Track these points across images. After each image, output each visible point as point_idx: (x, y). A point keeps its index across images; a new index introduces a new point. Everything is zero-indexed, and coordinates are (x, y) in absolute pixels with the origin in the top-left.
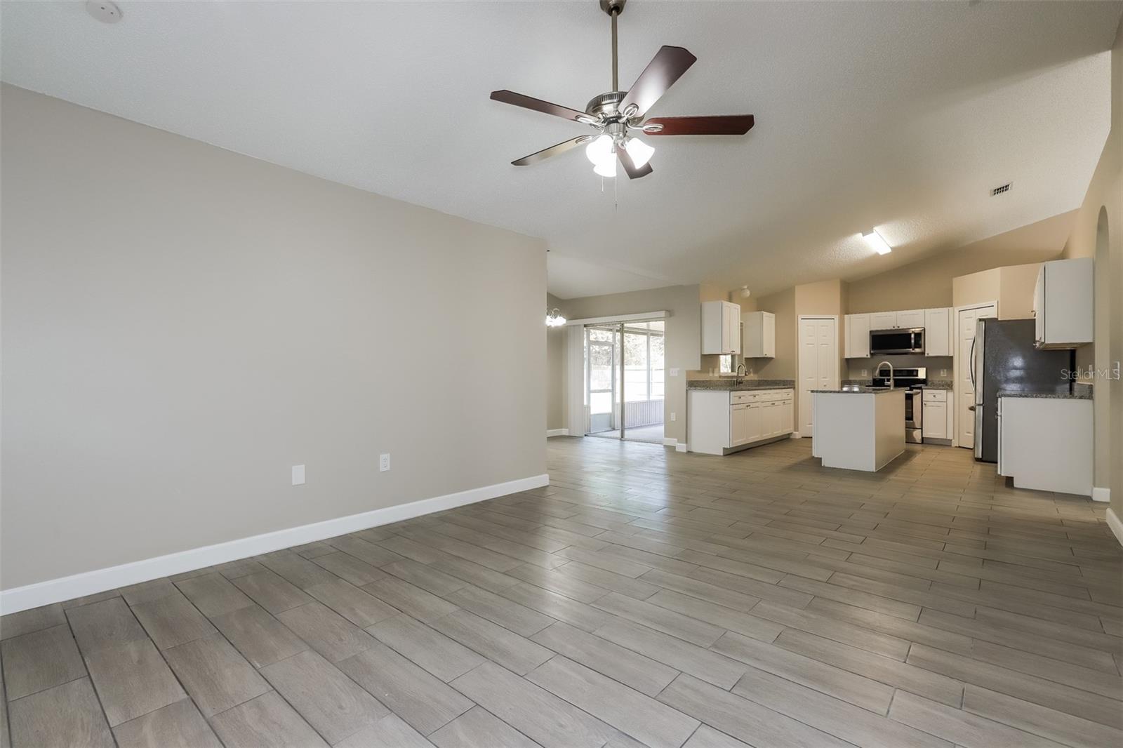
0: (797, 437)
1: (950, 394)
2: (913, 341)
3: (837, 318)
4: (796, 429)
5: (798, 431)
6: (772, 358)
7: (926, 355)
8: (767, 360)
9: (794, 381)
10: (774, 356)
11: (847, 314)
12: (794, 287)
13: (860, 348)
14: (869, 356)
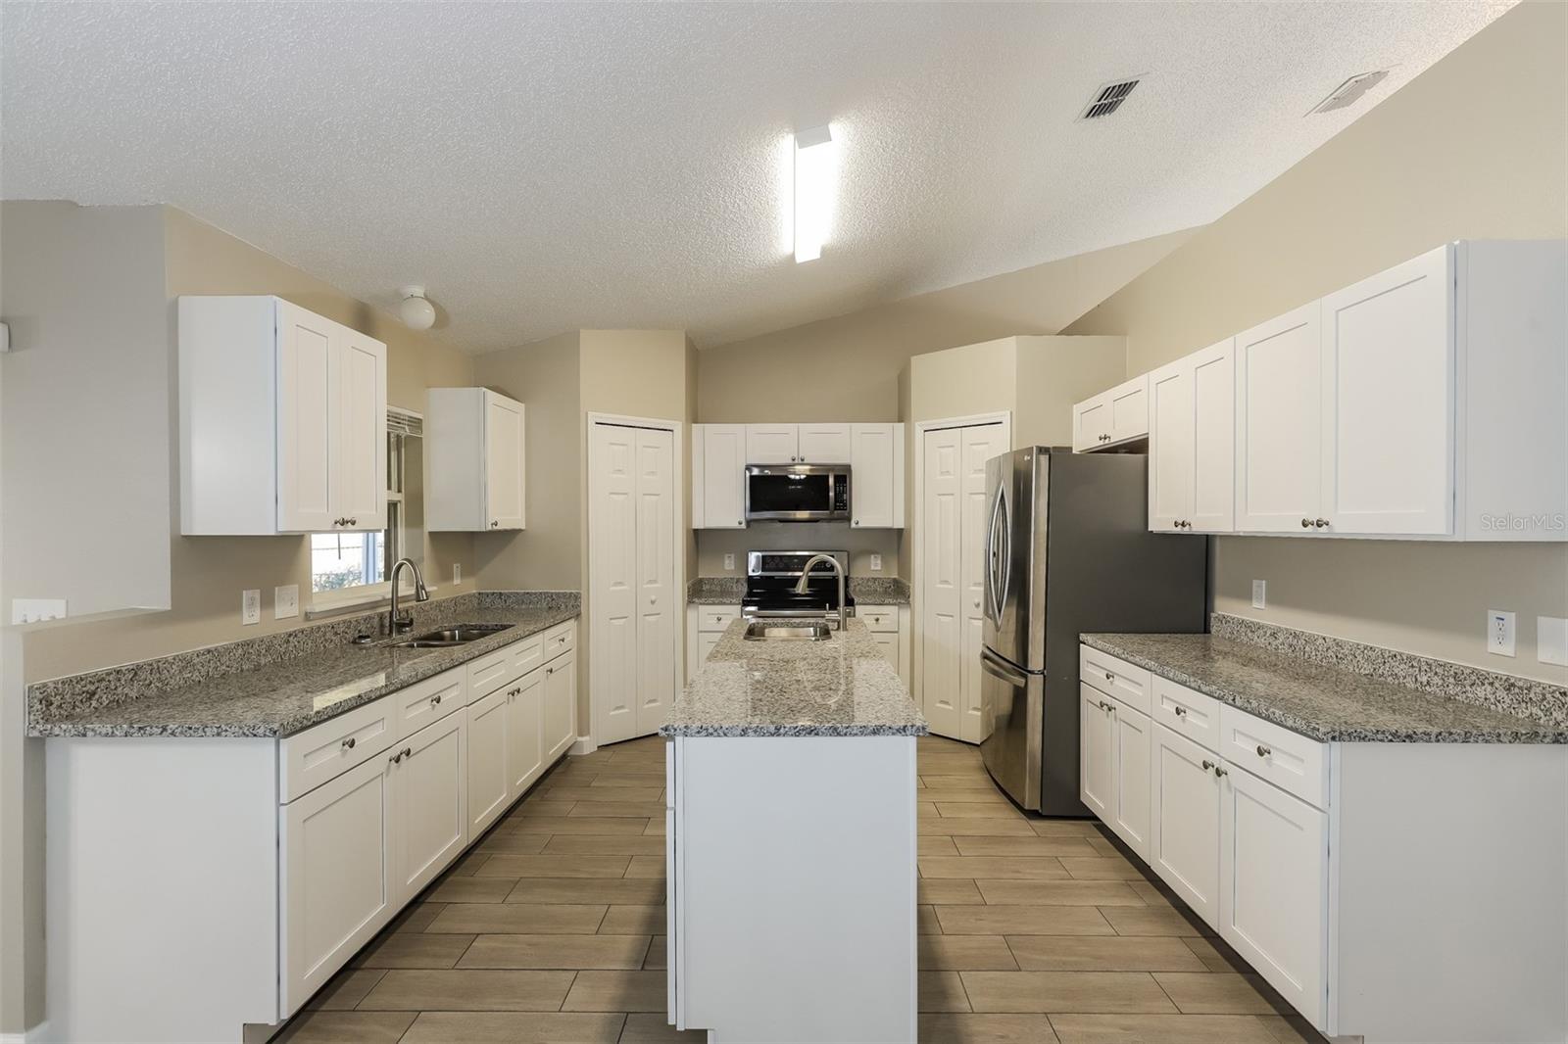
0: (586, 752)
1: (905, 615)
2: (832, 494)
3: (678, 427)
4: (583, 729)
5: (588, 733)
6: (520, 530)
7: (853, 525)
8: (503, 538)
9: (577, 597)
10: (523, 527)
11: (696, 422)
12: (579, 332)
13: (728, 509)
14: (744, 526)
